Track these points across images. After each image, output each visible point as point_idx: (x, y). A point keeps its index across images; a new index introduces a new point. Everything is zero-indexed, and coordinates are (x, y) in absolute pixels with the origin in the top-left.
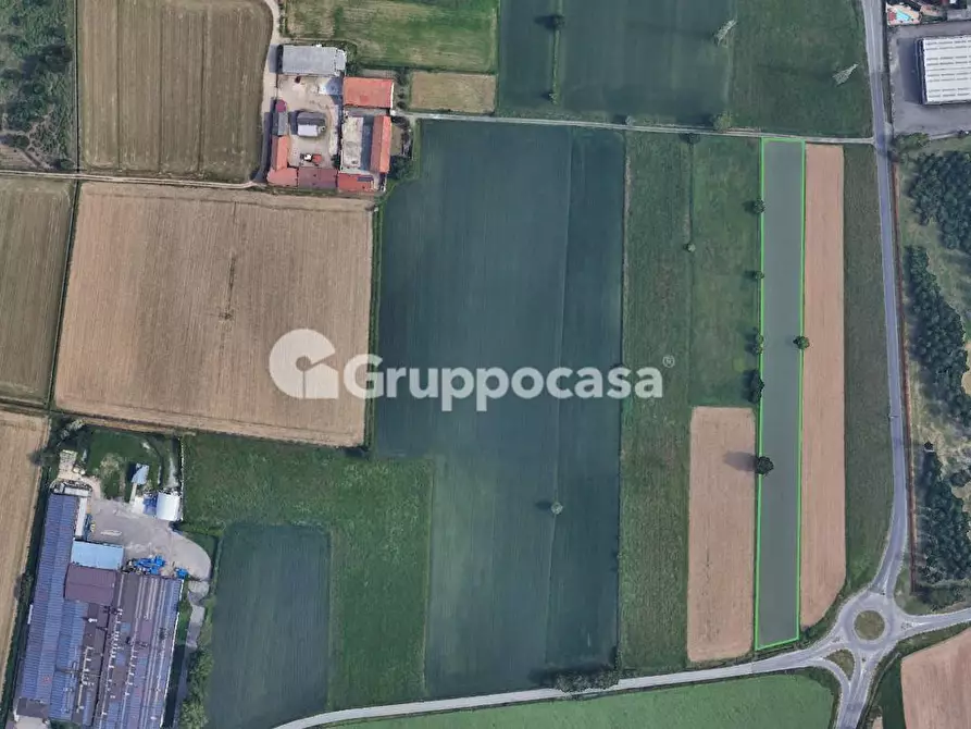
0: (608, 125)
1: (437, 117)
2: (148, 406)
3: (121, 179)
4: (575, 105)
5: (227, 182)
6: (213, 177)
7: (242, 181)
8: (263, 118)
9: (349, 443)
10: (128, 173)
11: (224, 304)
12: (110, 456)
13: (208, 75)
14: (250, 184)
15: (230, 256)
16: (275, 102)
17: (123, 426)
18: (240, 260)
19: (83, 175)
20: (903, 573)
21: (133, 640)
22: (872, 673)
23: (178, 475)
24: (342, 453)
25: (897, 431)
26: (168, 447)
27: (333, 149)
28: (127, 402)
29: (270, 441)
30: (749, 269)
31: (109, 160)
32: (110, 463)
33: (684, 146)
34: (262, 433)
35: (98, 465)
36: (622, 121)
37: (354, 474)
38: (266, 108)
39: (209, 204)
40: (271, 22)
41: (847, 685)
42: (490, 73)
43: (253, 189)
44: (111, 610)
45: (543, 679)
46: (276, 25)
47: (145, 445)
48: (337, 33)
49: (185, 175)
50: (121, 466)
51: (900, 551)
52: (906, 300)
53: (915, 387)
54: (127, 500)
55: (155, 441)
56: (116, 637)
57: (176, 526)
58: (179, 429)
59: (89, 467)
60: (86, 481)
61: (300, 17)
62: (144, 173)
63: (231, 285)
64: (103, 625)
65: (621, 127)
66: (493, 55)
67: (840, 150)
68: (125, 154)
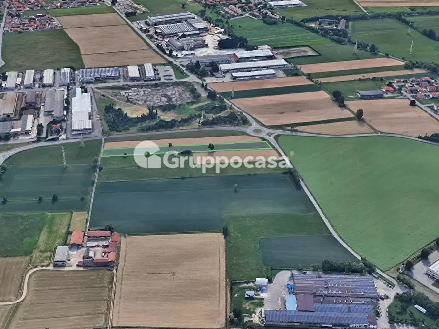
0: (95, 187)
1: (88, 224)
2: (218, 296)
3: (111, 312)
4: (88, 193)
5: (113, 278)
6: (111, 282)
7: (113, 273)
8: (85, 269)
9: (223, 236)
10: (108, 310)
11: (168, 275)
12: (244, 306)
13: (64, 287)
14: (114, 271)
15: (146, 275)
16: (78, 266)
17: (229, 303)
18: (148, 271)
19: (109, 326)
20: (240, 126)
21: (325, 286)
22: (272, 130)
23: (248, 283)
24: (228, 238)
26: (235, 288)
27: (100, 249)
28: (217, 302)
29: (226, 257)
31: (102, 317)
32: (247, 306)
33: (103, 171)
34: (223, 260)
35: (249, 310)
36: (93, 183)
38: (81, 269)
39: (123, 283)
40: (42, 270)
42: (72, 213)
43: (116, 270)
44: (315, 295)
46: (44, 268)
47: (236, 295)
48: (51, 251)
49: (110, 291)
50: (248, 302)
53: (181, 128)
54: (263, 299)
55: (233, 292)
56: (325, 292)
57: (270, 281)
58: (226, 285)
59: (250, 313)
60: (257, 314)
61: (42, 261)
62: (108, 305)
63: (160, 273)
64: (322, 297)
65: (95, 184)
66: (65, 213)
67: (106, 144)
68: (99, 312)
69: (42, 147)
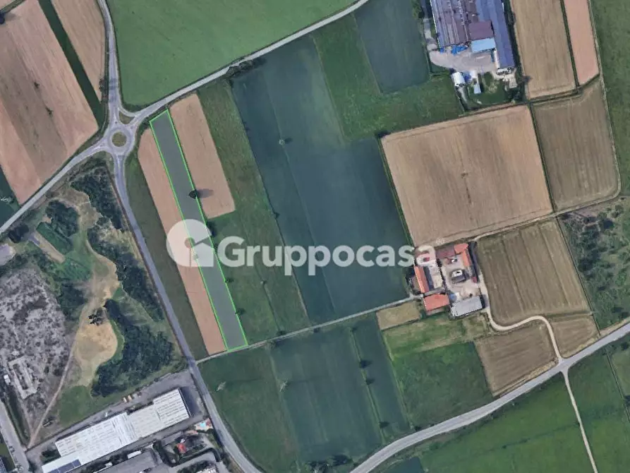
0: (320, 326)
1: (401, 301)
2: (486, 121)
3: (535, 220)
4: (340, 330)
5: (488, 236)
6: (494, 236)
7: (480, 239)
8: (480, 270)
9: (387, 137)
10: (533, 224)
11: (468, 180)
12: (494, 92)
13: (513, 283)
14: (476, 239)
15: (473, 203)
16: (478, 281)
17: (493, 108)
18: (467, 203)
19: (553, 215)
20: (112, 169)
21: (453, 12)
22: (110, 119)
23: (460, 95)
24: (389, 131)
25: (138, 233)
26: (470, 105)
27: (443, 269)
28: (495, 119)
29: (423, 125)
30: (233, 283)
31: (543, 227)
32: (493, 89)
33: (282, 328)
34: (430, 127)
35: (498, 85)
36: (316, 331)
37: (380, 124)
38: (481, 277)
39: (491, 223)
40: (493, 316)
41: (120, 108)
42: (383, 331)
43: (473, 237)
44: (468, 22)
45: (259, 61)
46: (490, 317)
47: (479, 102)
48: (461, 324)
49: (507, 232)
50: (487, 89)
51: (118, 177)
52: (155, 295)
53: (137, 256)
54: (479, 75)
55: (476, 106)
56: (461, 11)
57: (452, 71)
58: (467, 115)
59: (502, 84)
60: (501, 77)
61: (481, 324)
62: (526, 227)
63: (467, 190)
64: (469, 14)
65: (316, 327)
66: (385, 339)
67: (210, 353)
68: (537, 232)
69: (239, 444)
